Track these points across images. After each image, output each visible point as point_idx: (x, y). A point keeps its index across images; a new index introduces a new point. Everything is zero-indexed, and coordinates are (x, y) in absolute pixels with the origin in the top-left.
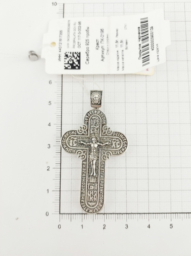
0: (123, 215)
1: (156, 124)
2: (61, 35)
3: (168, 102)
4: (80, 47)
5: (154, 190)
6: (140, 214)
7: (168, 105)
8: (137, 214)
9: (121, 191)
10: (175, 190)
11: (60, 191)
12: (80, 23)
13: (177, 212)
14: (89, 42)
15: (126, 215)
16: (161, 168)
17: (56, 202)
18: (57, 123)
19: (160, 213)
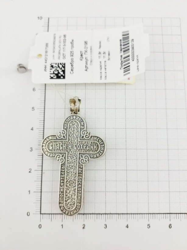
0: (102, 215)
1: (134, 129)
2: (47, 48)
3: (146, 109)
4: (65, 58)
5: (132, 192)
6: (118, 214)
7: (146, 111)
8: (115, 215)
9: (101, 192)
10: (152, 192)
11: (41, 192)
12: (65, 36)
13: (154, 213)
14: (73, 54)
15: (105, 215)
16: (139, 170)
17: (37, 203)
18: (40, 128)
19: (138, 214)
